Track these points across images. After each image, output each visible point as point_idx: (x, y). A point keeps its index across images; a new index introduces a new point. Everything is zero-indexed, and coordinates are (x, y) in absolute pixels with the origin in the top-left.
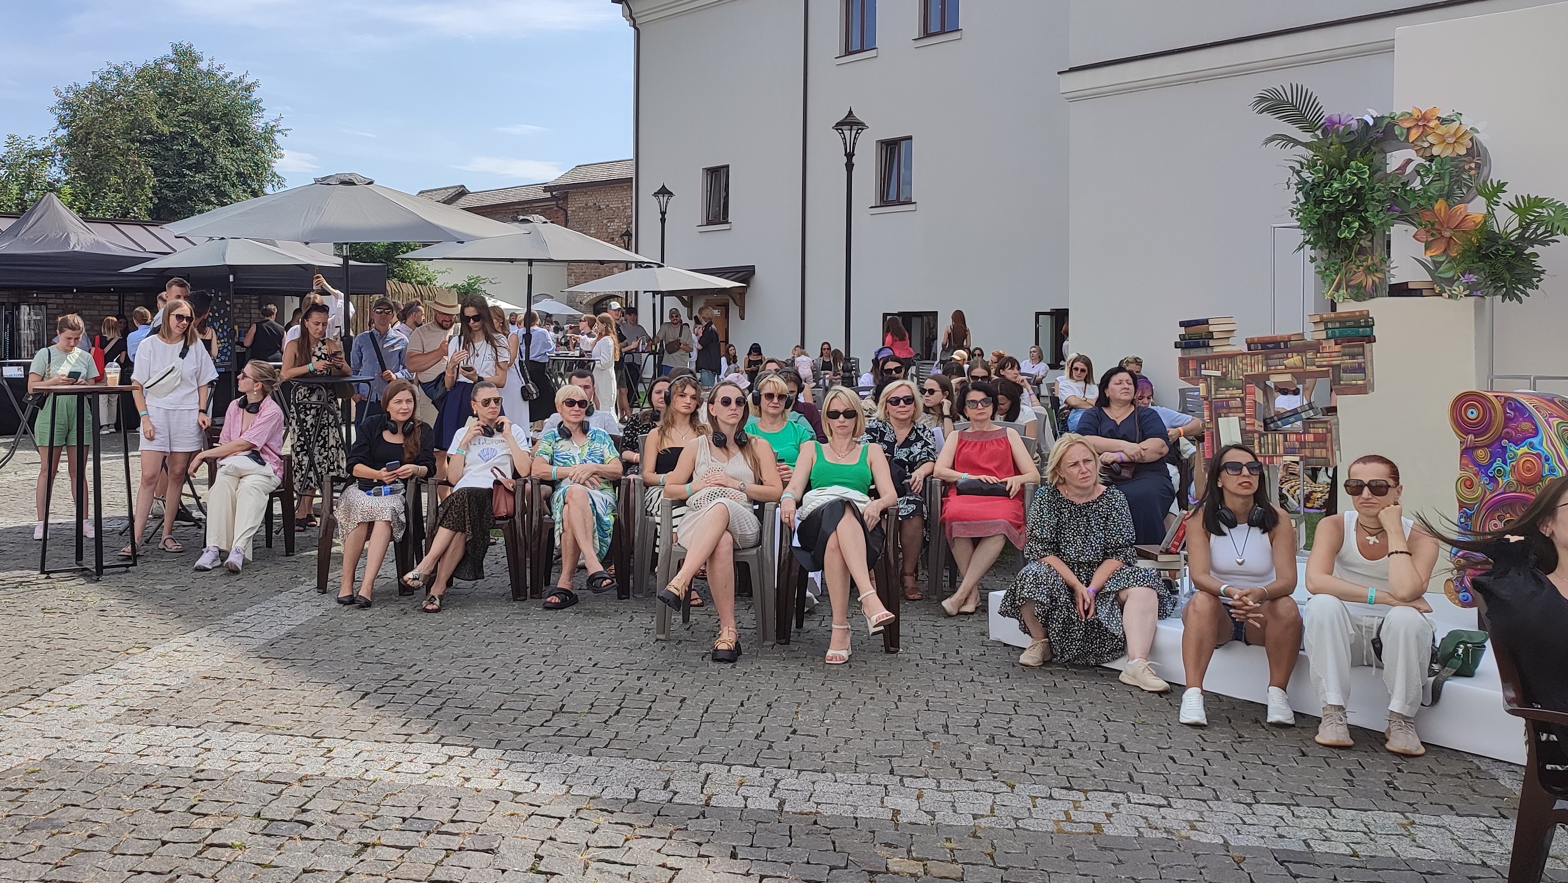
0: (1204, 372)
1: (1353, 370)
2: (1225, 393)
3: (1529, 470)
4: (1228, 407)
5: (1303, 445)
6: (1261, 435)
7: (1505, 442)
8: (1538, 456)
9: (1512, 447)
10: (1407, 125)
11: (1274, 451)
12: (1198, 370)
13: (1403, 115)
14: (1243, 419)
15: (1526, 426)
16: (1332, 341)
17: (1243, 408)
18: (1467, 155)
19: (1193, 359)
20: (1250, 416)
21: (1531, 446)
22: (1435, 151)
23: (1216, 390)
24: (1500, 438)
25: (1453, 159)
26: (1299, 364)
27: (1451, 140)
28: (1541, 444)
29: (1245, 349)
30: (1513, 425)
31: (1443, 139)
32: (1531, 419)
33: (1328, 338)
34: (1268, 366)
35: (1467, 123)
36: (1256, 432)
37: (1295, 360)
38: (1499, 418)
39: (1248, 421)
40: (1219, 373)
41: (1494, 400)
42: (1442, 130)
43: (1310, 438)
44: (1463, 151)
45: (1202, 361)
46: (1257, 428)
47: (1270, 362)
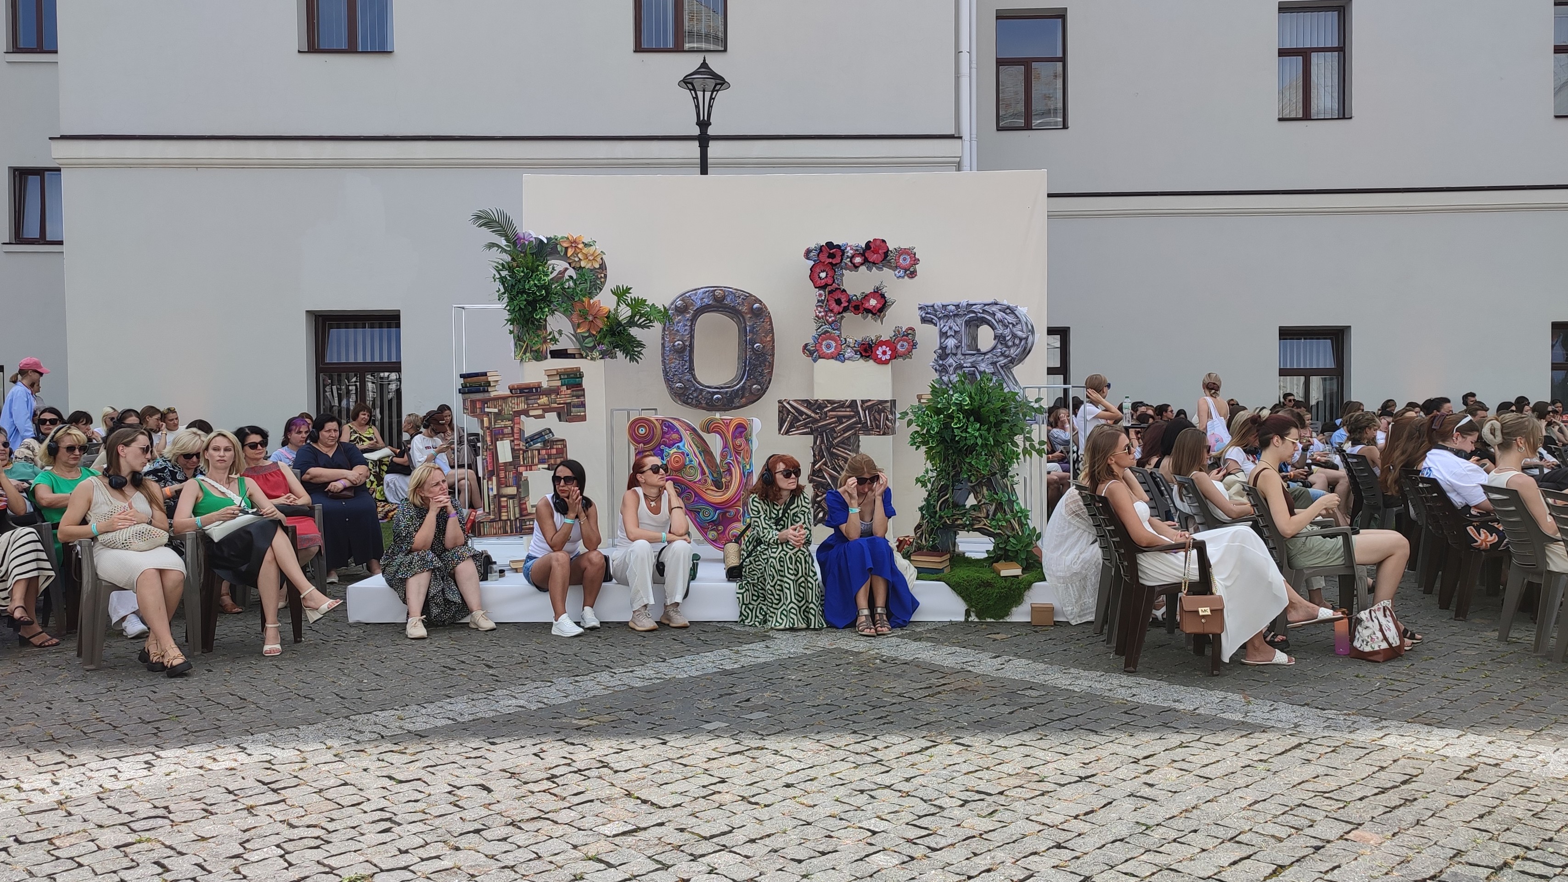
0: (487, 410)
1: (578, 406)
2: (500, 424)
3: (677, 462)
4: (503, 434)
5: (550, 456)
6: (524, 452)
7: (662, 447)
8: (683, 453)
9: (667, 449)
10: (565, 245)
11: (533, 462)
12: (483, 409)
13: (562, 238)
14: (513, 441)
15: (675, 436)
16: (565, 387)
17: (513, 433)
18: (599, 268)
19: (479, 400)
20: (517, 439)
21: (678, 447)
22: (583, 264)
23: (495, 422)
24: (660, 445)
25: (591, 270)
26: (547, 403)
27: (591, 258)
28: (684, 446)
29: (508, 393)
30: (667, 436)
31: (586, 256)
32: (678, 432)
33: (562, 385)
34: (528, 404)
35: (598, 248)
36: (521, 449)
37: (544, 400)
38: (658, 431)
39: (516, 442)
40: (496, 410)
41: (655, 422)
42: (585, 250)
43: (554, 451)
44: (597, 266)
45: (485, 402)
46: (521, 447)
47: (530, 402)
